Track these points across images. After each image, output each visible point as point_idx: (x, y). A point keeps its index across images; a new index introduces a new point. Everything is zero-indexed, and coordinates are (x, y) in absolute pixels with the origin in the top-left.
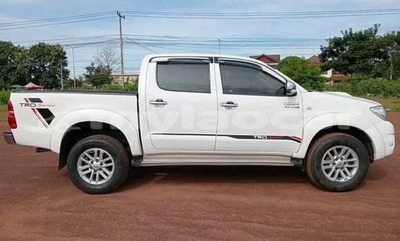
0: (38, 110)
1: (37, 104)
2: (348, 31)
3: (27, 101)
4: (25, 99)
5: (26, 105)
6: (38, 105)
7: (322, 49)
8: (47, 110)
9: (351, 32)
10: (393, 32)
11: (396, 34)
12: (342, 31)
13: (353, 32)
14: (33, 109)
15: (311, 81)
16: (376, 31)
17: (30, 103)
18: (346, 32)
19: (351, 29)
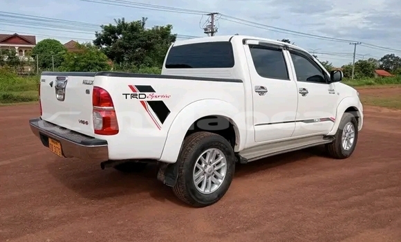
0: (150, 103)
1: (147, 94)
2: (121, 20)
3: (134, 91)
4: (131, 87)
5: (133, 96)
6: (149, 97)
7: (97, 35)
8: (162, 102)
9: (123, 22)
10: (157, 27)
11: (159, 28)
12: (115, 20)
13: (125, 22)
14: (142, 102)
15: (98, 67)
16: (144, 24)
17: (138, 93)
18: (119, 21)
19: (123, 19)
